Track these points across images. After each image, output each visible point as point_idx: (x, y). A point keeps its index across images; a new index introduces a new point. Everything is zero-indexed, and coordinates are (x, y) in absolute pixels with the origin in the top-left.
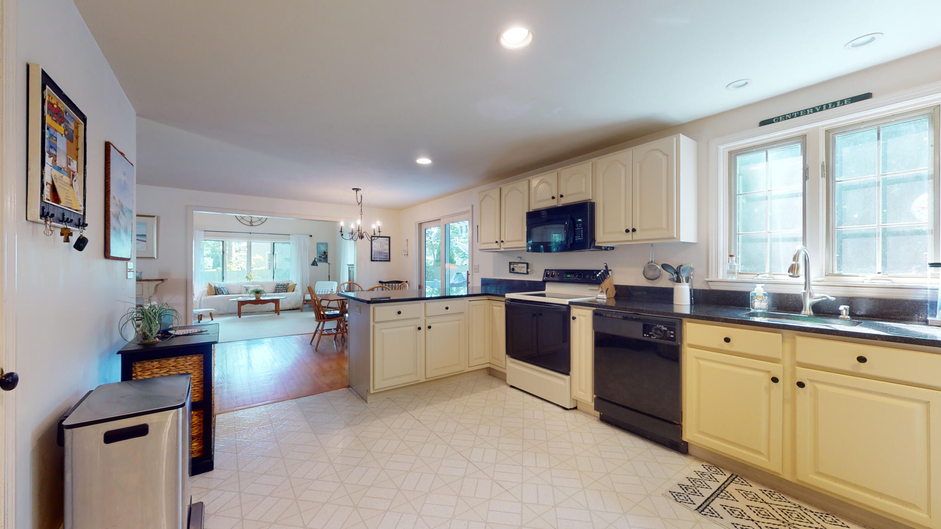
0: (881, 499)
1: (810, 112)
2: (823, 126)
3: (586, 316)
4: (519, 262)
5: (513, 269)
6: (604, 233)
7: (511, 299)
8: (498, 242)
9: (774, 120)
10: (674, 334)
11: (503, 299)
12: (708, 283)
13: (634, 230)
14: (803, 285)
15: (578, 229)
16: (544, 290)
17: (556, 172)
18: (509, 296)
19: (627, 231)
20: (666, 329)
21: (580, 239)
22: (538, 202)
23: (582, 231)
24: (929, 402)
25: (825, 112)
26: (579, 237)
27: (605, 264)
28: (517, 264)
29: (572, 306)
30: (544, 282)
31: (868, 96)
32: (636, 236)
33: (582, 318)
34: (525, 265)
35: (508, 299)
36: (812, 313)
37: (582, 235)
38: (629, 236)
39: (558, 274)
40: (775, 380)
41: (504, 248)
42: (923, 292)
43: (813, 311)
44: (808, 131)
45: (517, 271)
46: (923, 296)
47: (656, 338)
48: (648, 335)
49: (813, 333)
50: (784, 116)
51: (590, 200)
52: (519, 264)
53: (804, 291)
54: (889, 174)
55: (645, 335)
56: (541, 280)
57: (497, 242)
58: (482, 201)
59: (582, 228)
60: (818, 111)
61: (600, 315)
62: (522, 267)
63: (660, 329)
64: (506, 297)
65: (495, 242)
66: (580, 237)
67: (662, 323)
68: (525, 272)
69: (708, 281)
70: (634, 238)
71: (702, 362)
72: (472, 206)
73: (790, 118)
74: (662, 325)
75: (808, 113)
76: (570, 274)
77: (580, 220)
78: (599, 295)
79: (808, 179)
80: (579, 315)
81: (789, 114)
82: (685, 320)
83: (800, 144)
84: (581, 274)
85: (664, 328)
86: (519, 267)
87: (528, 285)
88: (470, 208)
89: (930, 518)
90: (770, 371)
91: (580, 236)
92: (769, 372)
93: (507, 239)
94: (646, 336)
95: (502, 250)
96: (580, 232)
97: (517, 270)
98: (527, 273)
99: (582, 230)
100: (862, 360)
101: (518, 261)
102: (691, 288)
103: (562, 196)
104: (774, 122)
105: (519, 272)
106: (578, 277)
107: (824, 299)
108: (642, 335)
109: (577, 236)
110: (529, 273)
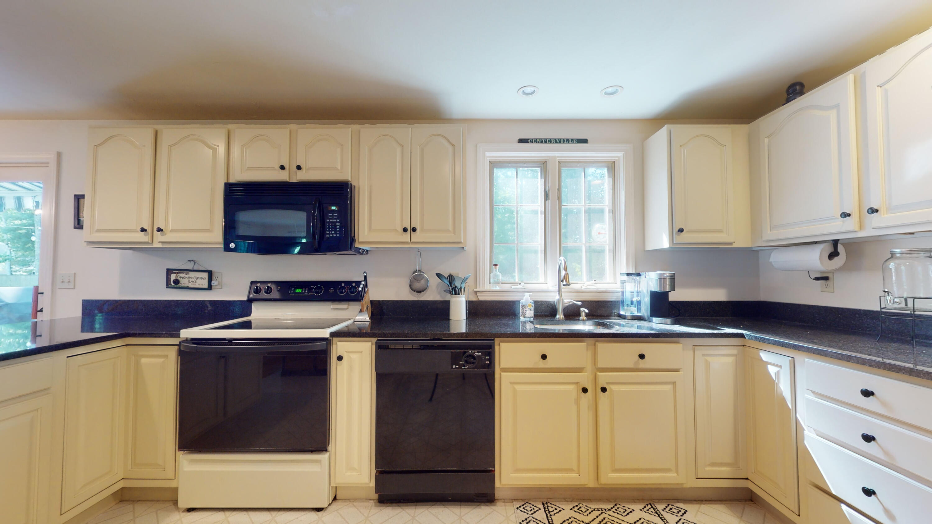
0: (652, 473)
1: (553, 142)
2: (558, 157)
3: (361, 352)
4: (191, 269)
5: (177, 282)
6: (370, 229)
7: (193, 339)
8: (146, 230)
9: (529, 141)
10: (489, 360)
11: (176, 341)
12: (476, 294)
13: (414, 230)
14: (557, 292)
15: (331, 220)
16: (249, 314)
17: (288, 129)
18: (187, 333)
19: (405, 230)
20: (480, 354)
21: (335, 235)
22: (249, 169)
23: (338, 224)
24: (675, 382)
25: (562, 145)
26: (333, 232)
27: (364, 272)
28: (187, 272)
29: (335, 340)
30: (250, 301)
31: (585, 141)
32: (416, 237)
33: (354, 356)
34: (206, 275)
35: (186, 340)
36: (563, 316)
37: (338, 230)
38: (406, 237)
39: (279, 288)
40: (585, 390)
41: (163, 243)
42: (616, 294)
43: (565, 315)
44: (548, 158)
45: (186, 285)
46: (615, 298)
47: (468, 368)
48: (457, 367)
49: (610, 338)
50: (536, 140)
51: (350, 181)
52: (191, 273)
53: (557, 297)
54: (592, 205)
55: (454, 367)
56: (245, 298)
57: (143, 230)
58: (100, 145)
59: (338, 220)
60: (558, 142)
61: (387, 348)
62: (198, 278)
63: (473, 357)
64: (181, 336)
65: (139, 229)
66: (335, 233)
67: (474, 348)
68: (206, 286)
69: (477, 292)
70: (413, 240)
71: (518, 387)
72: (59, 155)
73: (540, 142)
74: (474, 349)
75: (552, 142)
76: (301, 288)
77: (334, 208)
78: (357, 318)
79: (549, 199)
80: (347, 352)
81: (539, 139)
82: (497, 340)
83: (539, 168)
84: (320, 288)
85: (477, 354)
86: (191, 278)
87: (210, 308)
88: (51, 158)
89: (678, 475)
90: (579, 382)
91: (336, 231)
92: (577, 383)
93: (170, 227)
94: (456, 368)
95: (156, 245)
96: (335, 226)
97: (184, 282)
98: (210, 288)
99: (338, 222)
100: (642, 356)
101: (190, 266)
102: (467, 300)
103: (299, 168)
104: (528, 143)
105: (190, 285)
106: (317, 293)
107: (571, 303)
108: (450, 367)
109: (329, 231)
110: (213, 288)
